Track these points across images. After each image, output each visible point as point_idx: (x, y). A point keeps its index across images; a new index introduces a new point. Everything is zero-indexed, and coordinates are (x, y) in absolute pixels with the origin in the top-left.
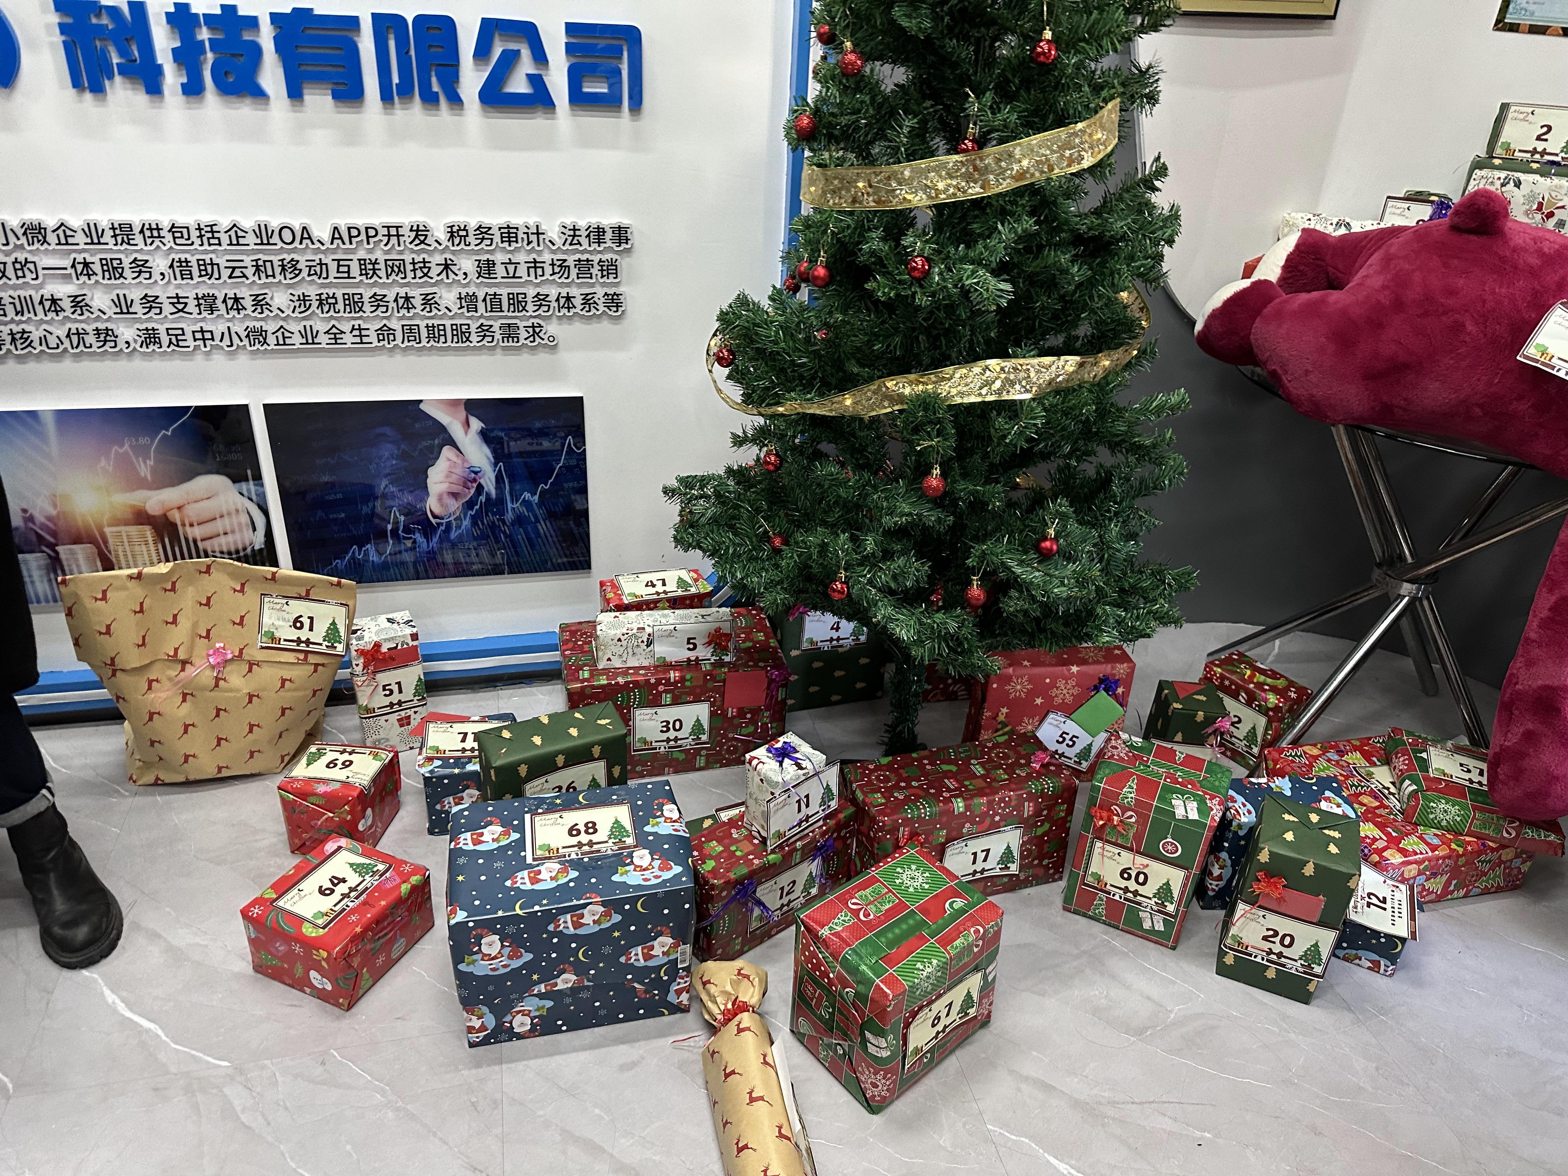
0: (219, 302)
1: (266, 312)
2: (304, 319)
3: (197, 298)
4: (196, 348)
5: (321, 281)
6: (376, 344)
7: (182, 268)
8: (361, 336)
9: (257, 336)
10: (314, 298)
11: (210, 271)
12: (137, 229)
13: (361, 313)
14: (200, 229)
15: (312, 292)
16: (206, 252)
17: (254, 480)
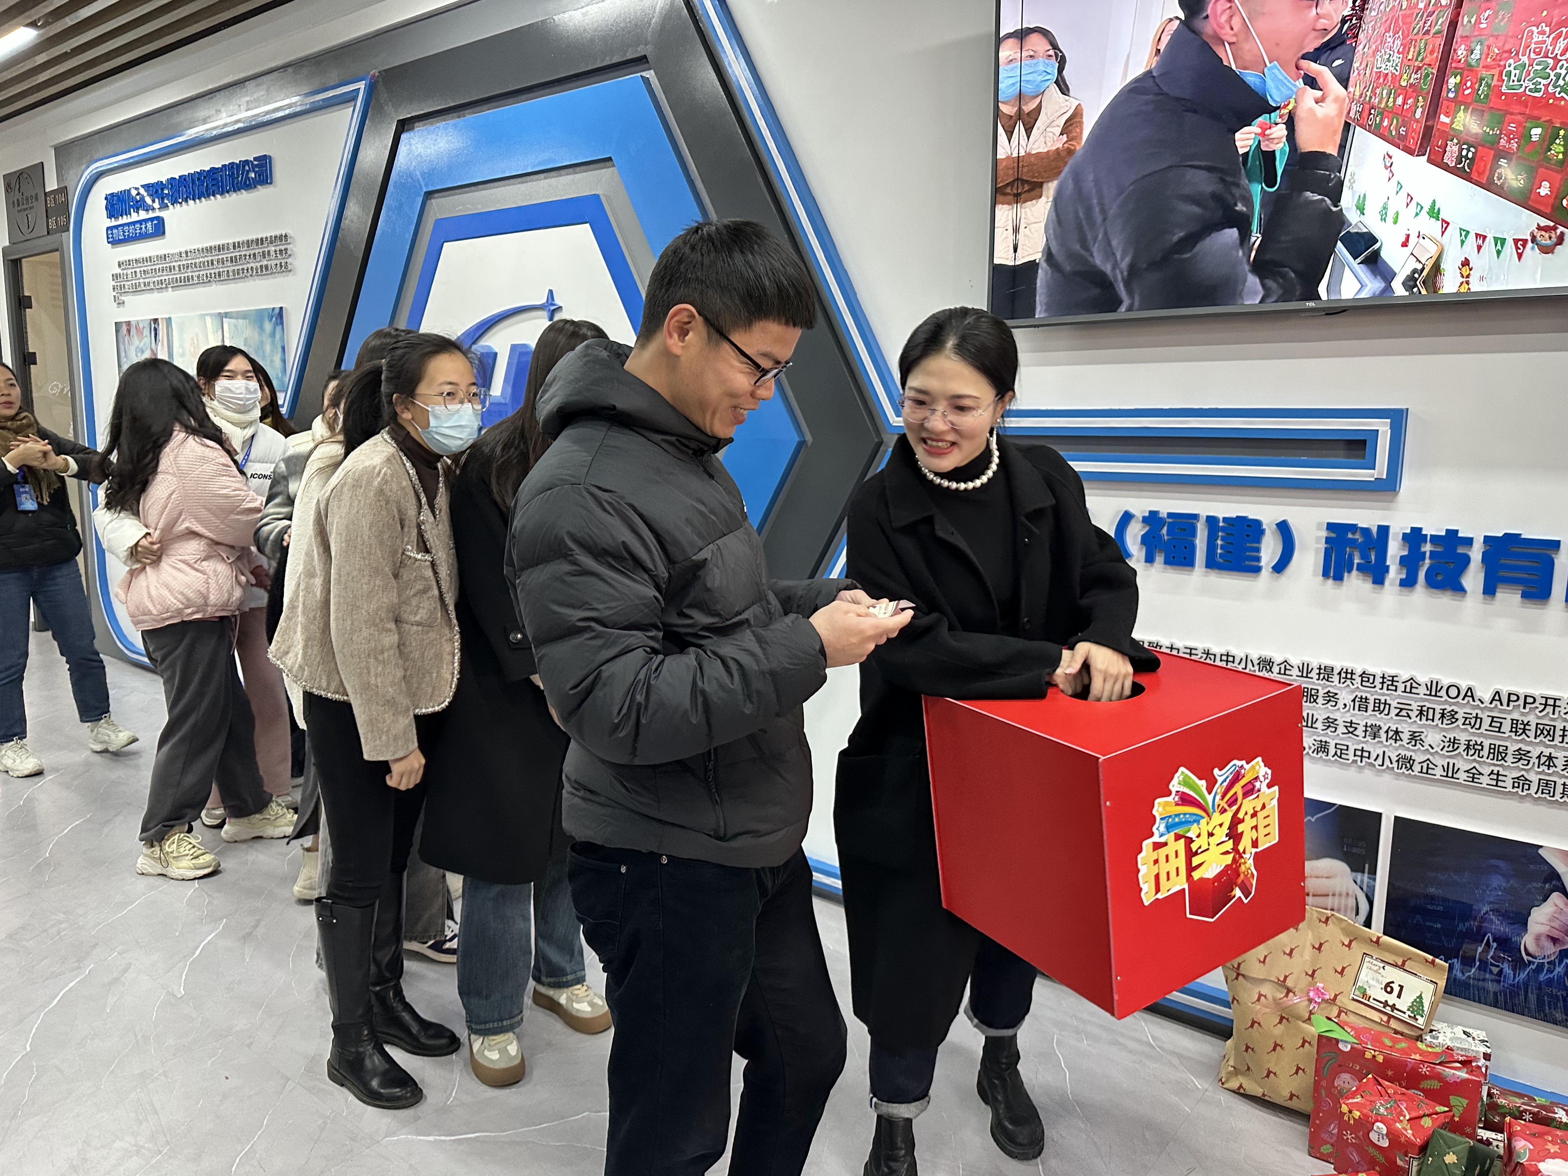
0: (1382, 732)
1: (1418, 746)
2: (1449, 757)
3: (1366, 726)
4: (1355, 762)
5: (1474, 730)
6: (1510, 789)
7: (1362, 703)
8: (1497, 780)
9: (1407, 762)
10: (1463, 742)
11: (1382, 709)
12: (1336, 672)
13: (1503, 762)
14: (1383, 678)
15: (1463, 738)
16: (1384, 694)
17: (1369, 873)
